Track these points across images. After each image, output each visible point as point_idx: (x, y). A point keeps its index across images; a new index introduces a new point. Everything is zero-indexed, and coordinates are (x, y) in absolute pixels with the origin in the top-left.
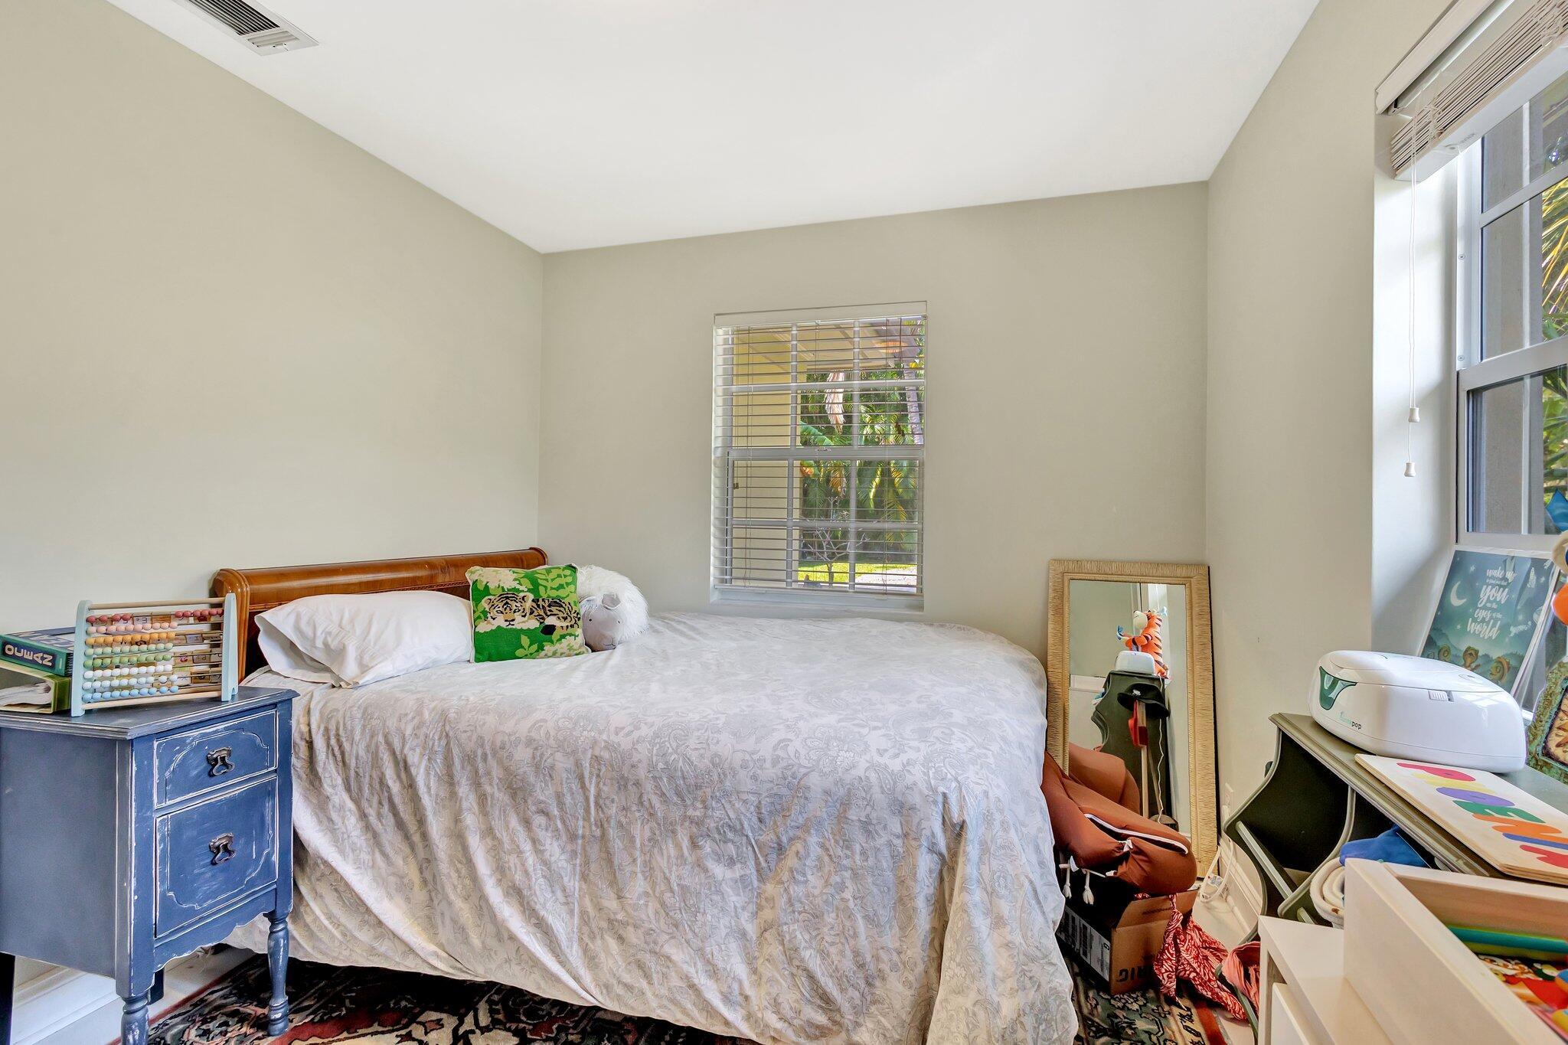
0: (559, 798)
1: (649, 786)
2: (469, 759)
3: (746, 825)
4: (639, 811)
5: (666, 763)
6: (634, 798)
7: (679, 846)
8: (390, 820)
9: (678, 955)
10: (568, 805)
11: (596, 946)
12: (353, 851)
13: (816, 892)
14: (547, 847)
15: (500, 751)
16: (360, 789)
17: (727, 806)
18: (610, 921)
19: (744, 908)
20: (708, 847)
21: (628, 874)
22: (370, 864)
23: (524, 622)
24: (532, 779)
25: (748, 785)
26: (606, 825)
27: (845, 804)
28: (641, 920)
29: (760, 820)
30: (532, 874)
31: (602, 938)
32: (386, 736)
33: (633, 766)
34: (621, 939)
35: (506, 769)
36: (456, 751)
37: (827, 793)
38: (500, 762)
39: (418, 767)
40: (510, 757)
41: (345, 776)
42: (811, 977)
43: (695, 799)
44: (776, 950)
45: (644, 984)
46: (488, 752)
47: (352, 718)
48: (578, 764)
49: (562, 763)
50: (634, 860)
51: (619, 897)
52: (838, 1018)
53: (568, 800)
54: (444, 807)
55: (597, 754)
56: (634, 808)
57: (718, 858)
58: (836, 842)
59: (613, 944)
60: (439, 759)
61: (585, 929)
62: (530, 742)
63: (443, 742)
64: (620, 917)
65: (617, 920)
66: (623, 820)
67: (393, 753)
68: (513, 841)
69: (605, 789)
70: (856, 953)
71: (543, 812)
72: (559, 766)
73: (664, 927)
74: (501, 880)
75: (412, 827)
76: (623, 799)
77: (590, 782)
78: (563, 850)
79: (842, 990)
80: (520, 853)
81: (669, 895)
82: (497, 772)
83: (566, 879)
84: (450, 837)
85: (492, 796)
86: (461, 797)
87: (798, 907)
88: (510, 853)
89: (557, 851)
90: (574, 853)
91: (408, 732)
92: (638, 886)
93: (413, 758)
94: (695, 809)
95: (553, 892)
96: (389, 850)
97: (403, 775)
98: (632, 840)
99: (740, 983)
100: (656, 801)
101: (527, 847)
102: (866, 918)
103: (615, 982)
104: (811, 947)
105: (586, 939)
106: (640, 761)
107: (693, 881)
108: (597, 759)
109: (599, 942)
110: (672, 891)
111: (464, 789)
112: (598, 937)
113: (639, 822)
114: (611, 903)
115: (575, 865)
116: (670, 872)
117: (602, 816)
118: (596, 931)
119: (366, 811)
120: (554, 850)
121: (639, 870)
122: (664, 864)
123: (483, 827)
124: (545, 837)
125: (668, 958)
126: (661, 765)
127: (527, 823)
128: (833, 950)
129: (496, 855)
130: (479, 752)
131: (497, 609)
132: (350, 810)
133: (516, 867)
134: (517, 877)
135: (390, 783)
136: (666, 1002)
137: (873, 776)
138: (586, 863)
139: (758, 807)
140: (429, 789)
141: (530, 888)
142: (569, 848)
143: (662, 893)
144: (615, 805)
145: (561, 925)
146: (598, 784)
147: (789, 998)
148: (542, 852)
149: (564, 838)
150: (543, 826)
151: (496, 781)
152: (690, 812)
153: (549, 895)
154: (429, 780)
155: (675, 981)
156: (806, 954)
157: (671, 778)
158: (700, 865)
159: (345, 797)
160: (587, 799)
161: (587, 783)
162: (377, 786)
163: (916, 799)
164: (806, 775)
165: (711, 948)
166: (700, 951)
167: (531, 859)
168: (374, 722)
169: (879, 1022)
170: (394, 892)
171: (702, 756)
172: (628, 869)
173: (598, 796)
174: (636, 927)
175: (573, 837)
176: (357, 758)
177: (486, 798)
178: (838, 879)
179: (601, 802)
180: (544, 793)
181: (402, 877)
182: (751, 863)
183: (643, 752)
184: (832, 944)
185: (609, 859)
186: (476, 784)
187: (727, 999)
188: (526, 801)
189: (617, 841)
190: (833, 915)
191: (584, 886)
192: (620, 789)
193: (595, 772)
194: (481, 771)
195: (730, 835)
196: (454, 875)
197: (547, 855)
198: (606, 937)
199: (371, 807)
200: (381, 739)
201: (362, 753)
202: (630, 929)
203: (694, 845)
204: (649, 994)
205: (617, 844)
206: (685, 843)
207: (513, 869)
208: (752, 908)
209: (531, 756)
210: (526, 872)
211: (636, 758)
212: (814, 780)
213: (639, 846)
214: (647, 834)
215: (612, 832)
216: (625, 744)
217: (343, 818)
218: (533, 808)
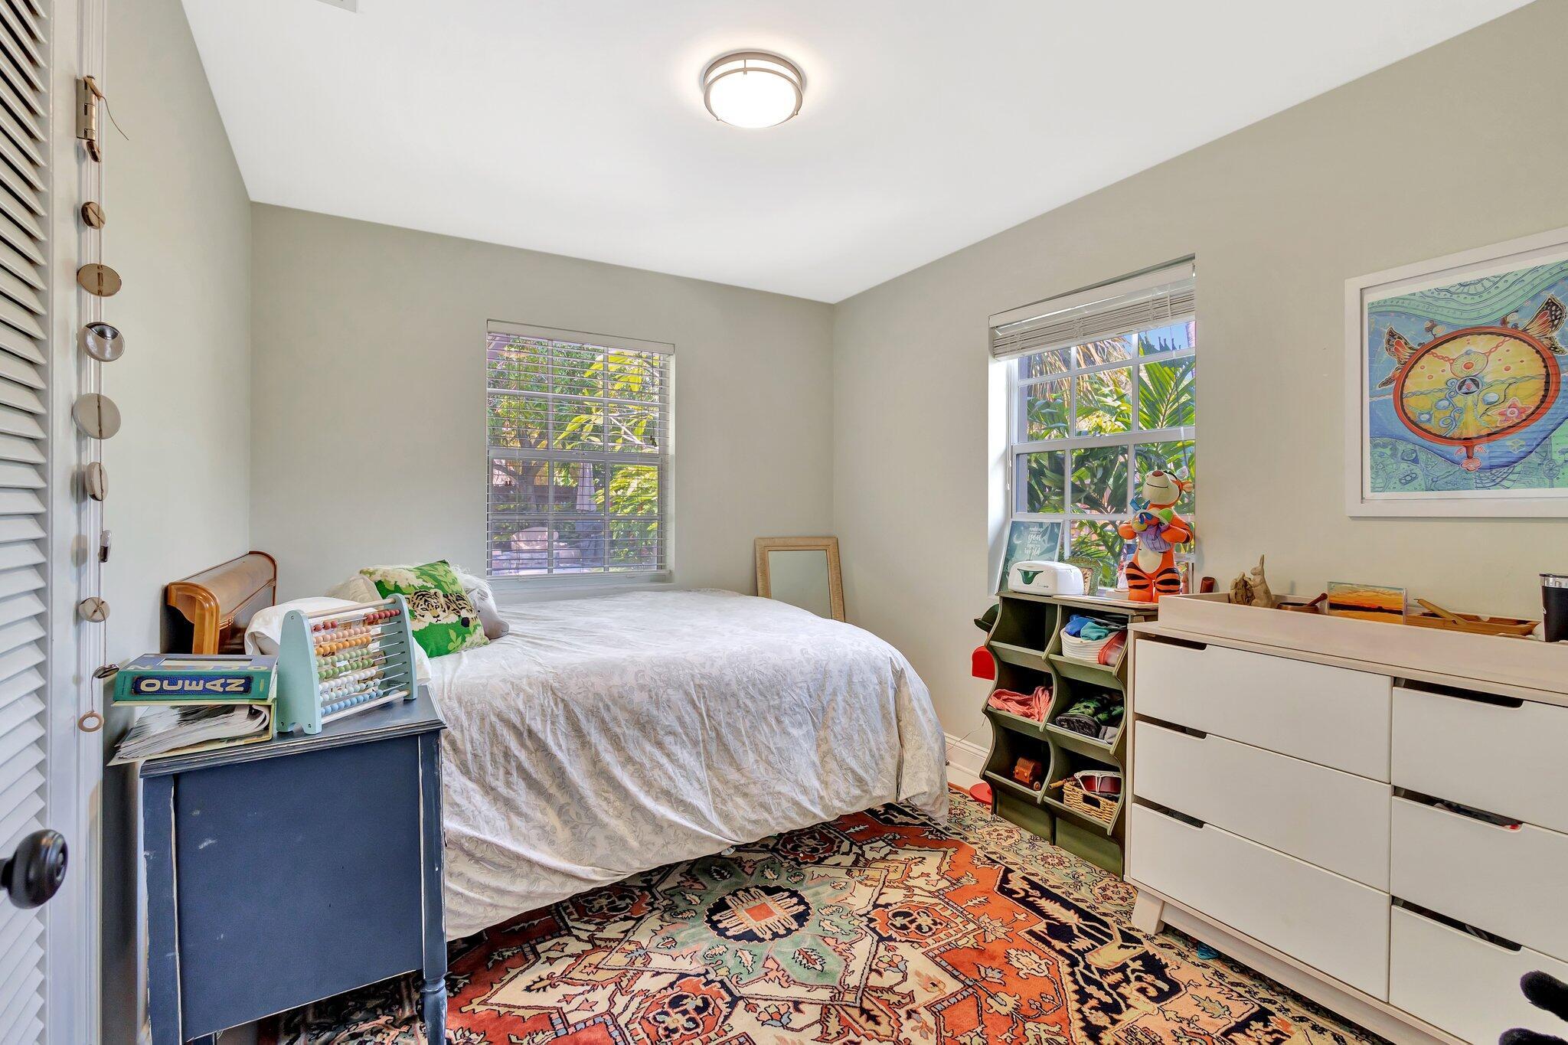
0: (680, 719)
1: (742, 694)
2: (593, 713)
3: (805, 702)
4: (739, 712)
5: (748, 677)
6: (733, 704)
7: (770, 726)
8: (521, 785)
9: (784, 789)
10: (688, 722)
11: (730, 807)
12: (487, 823)
13: (847, 726)
14: (680, 755)
15: (619, 700)
16: (482, 768)
17: (792, 693)
18: (736, 787)
19: (810, 749)
20: (786, 720)
21: (741, 754)
22: (508, 827)
23: (446, 617)
24: (655, 712)
25: (800, 678)
26: (718, 728)
27: (850, 676)
28: (758, 778)
29: (810, 696)
30: (674, 777)
31: (732, 800)
32: (499, 716)
33: (727, 685)
34: (745, 795)
35: (631, 712)
36: (577, 710)
37: (840, 671)
38: (623, 708)
39: (545, 731)
40: (631, 701)
41: (458, 762)
42: (853, 771)
43: (773, 694)
44: (833, 765)
45: (766, 815)
46: (610, 703)
47: (451, 709)
48: (687, 693)
49: (676, 696)
50: (744, 744)
51: (739, 770)
52: (866, 788)
53: (687, 719)
54: (578, 756)
55: (698, 683)
56: (735, 711)
57: (793, 725)
58: (851, 696)
59: (740, 800)
60: (562, 720)
61: (718, 800)
62: (642, 688)
63: (561, 706)
64: (742, 782)
65: (740, 785)
66: (730, 721)
67: (513, 727)
68: (652, 760)
69: (712, 704)
70: (870, 751)
71: (670, 733)
72: (673, 698)
73: (772, 776)
74: (649, 791)
75: (547, 782)
76: (726, 707)
77: (700, 703)
78: (690, 754)
79: (867, 772)
80: (660, 766)
81: (772, 756)
82: (622, 716)
83: (698, 773)
84: (591, 776)
85: (624, 734)
86: (595, 743)
87: (840, 737)
88: (652, 769)
89: (686, 755)
90: (698, 754)
91: (521, 707)
92: (749, 760)
93: (537, 726)
94: (774, 700)
95: (691, 784)
96: (524, 809)
97: (528, 743)
98: (738, 731)
99: (818, 791)
100: (749, 703)
101: (664, 760)
102: (872, 731)
103: (746, 823)
104: (849, 756)
105: (720, 806)
106: (730, 680)
107: (782, 742)
108: (700, 686)
109: (730, 804)
110: (773, 753)
111: (595, 737)
112: (729, 801)
113: (741, 719)
114: (733, 776)
115: (701, 762)
116: (769, 742)
117: (714, 722)
118: (726, 797)
119: (493, 785)
120: (685, 755)
121: (748, 748)
122: (764, 739)
123: (622, 759)
124: (676, 749)
125: (780, 793)
126: (745, 680)
127: (659, 745)
128: (860, 753)
129: (640, 775)
130: (601, 705)
131: (420, 607)
132: (473, 790)
133: (660, 777)
134: (664, 783)
135: (517, 753)
136: (781, 820)
137: (858, 657)
138: (708, 755)
139: (808, 689)
140: (560, 746)
141: (676, 787)
142: (694, 751)
143: (767, 756)
144: (721, 713)
145: (702, 803)
146: (705, 702)
147: (842, 787)
148: (677, 760)
149: (690, 746)
150: (673, 742)
151: (623, 723)
152: (772, 703)
153: (689, 787)
154: (558, 739)
155: (785, 804)
156: (848, 760)
157: (754, 685)
158: (785, 732)
159: (464, 780)
160: (701, 715)
161: (698, 704)
162: (502, 760)
163: (880, 664)
164: (827, 664)
165: (800, 777)
166: (796, 781)
167: (670, 768)
168: (479, 707)
169: (883, 782)
170: (537, 841)
171: (766, 668)
172: (741, 751)
173: (708, 710)
174: (755, 783)
175: (695, 743)
176: (472, 742)
177: (619, 738)
178: (855, 715)
179: (712, 714)
180: (668, 719)
181: (542, 827)
182: (810, 722)
183: (729, 675)
184: (859, 750)
185: (724, 747)
186: (605, 729)
187: (812, 802)
188: (655, 730)
189: (729, 735)
190: (857, 735)
191: (710, 773)
192: (722, 702)
193: (702, 695)
194: (607, 719)
195: (797, 710)
196: (604, 804)
197: (681, 761)
198: (734, 798)
199: (497, 780)
200: (494, 719)
201: (476, 736)
202: (752, 786)
203: (779, 721)
204: (770, 819)
205: (729, 738)
206: (773, 723)
207: (659, 779)
208: (814, 747)
209: (647, 696)
210: (670, 778)
211: (727, 679)
212: (831, 666)
213: (744, 733)
214: (748, 724)
215: (724, 731)
216: (715, 672)
217: (469, 798)
218: (662, 733)
